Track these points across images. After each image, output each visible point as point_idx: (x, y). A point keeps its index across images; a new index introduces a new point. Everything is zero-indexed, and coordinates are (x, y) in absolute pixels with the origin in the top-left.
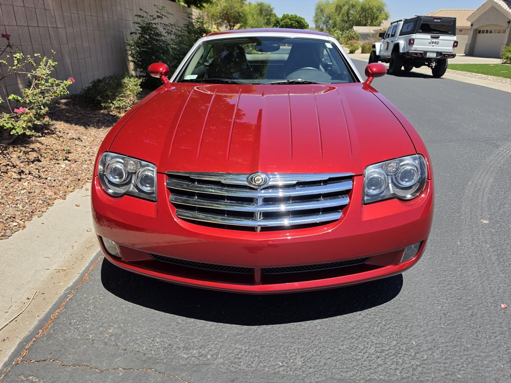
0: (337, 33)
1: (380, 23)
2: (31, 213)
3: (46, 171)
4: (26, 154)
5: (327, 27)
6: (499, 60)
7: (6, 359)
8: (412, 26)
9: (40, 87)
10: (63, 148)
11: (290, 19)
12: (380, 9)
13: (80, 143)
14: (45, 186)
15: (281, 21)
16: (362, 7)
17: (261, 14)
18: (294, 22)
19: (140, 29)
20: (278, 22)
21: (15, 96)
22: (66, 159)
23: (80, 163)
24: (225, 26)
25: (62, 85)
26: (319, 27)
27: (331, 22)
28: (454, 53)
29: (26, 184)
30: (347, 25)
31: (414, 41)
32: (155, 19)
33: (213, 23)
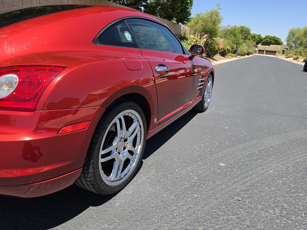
15: (264, 39)
17: (241, 33)
18: (272, 40)
20: (261, 40)
26: (289, 44)
27: (299, 41)
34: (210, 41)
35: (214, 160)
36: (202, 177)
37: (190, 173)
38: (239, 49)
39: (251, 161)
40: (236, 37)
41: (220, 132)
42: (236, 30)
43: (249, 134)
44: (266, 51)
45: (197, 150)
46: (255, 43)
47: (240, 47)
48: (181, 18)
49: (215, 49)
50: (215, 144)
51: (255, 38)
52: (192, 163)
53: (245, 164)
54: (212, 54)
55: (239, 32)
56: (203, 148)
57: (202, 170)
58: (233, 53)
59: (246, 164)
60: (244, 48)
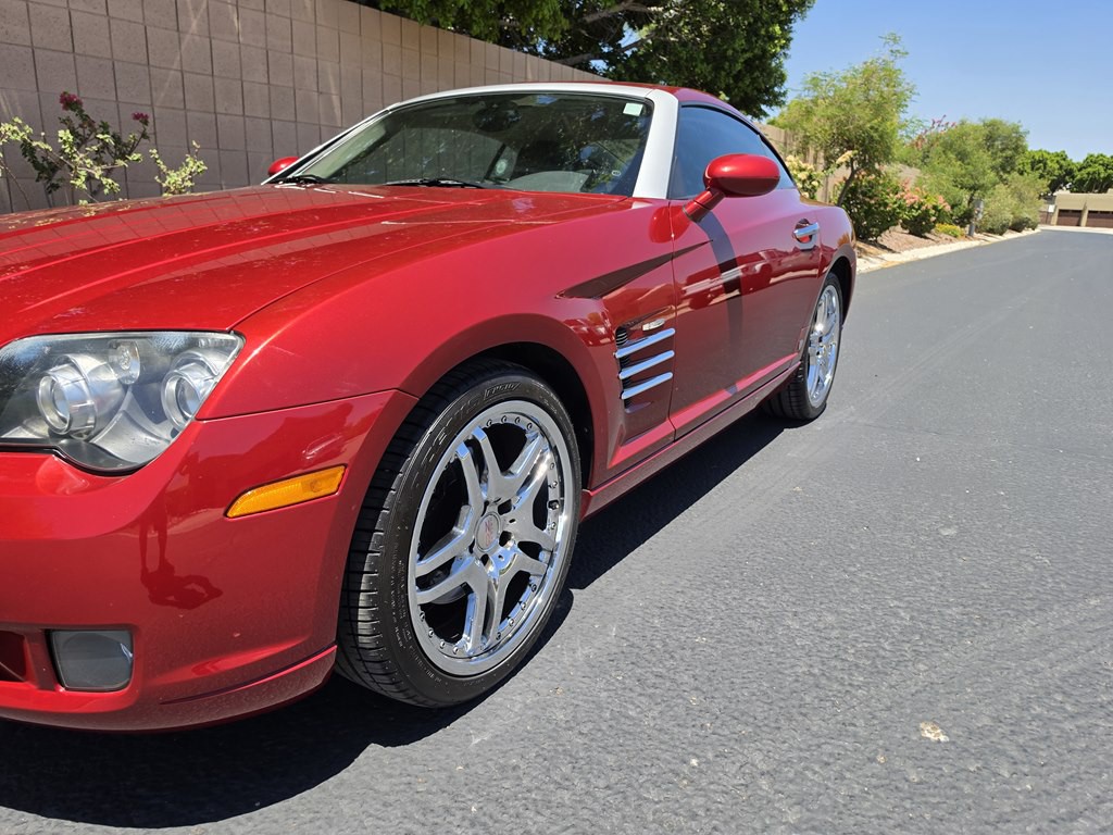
11: (1107, 166)
15: (1080, 170)
17: (989, 146)
34: (866, 178)
35: (889, 709)
36: (825, 811)
37: (764, 783)
38: (982, 206)
39: (1086, 715)
40: (969, 164)
41: (919, 554)
42: (967, 134)
43: (1061, 566)
44: (1090, 212)
45: (803, 647)
46: (1046, 182)
47: (986, 200)
48: (746, 93)
49: (885, 208)
50: (896, 615)
51: (1045, 164)
52: (777, 721)
53: (1055, 733)
54: (874, 226)
55: (979, 144)
56: (835, 633)
57: (827, 764)
58: (957, 224)
59: (1062, 731)
60: (1000, 202)
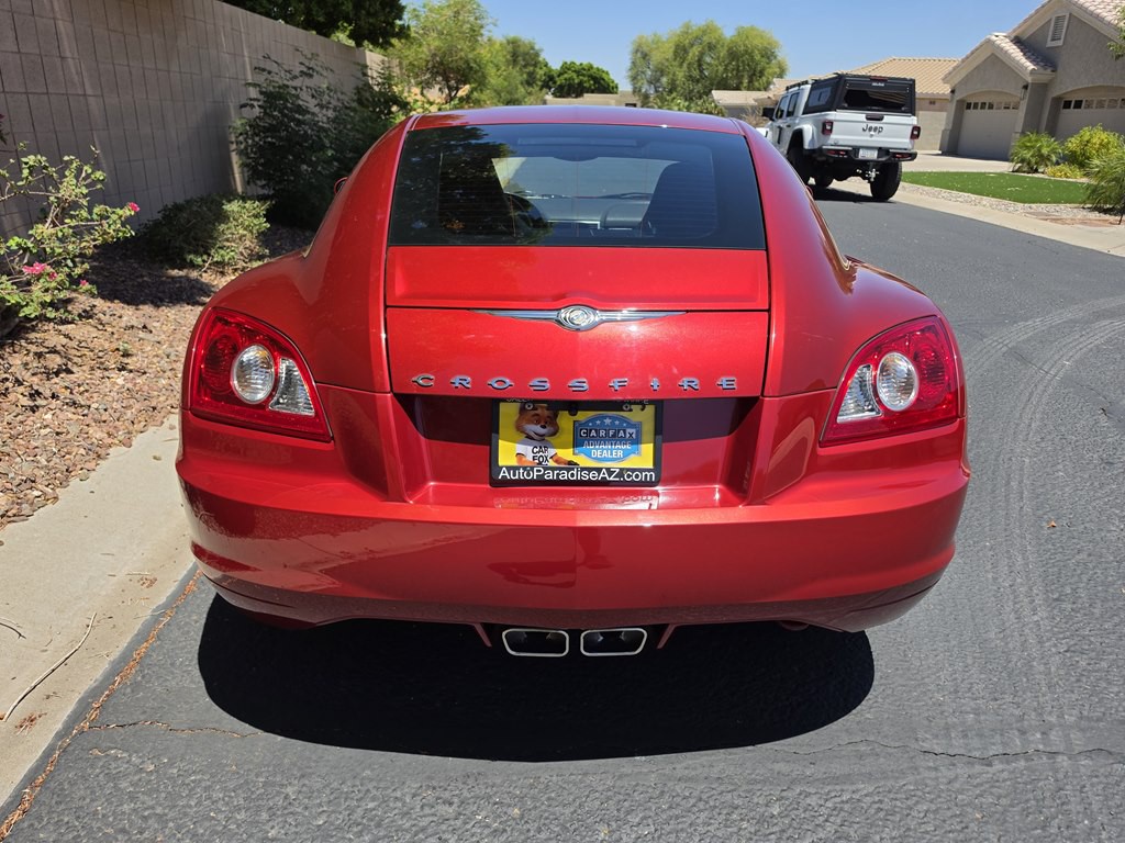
0: (679, 105)
1: (769, 83)
2: (65, 473)
3: (87, 391)
4: (39, 358)
5: (656, 91)
6: (1006, 164)
7: (59, 726)
8: (829, 94)
9: (67, 221)
10: (114, 346)
11: (578, 73)
12: (768, 55)
13: (148, 336)
14: (88, 420)
15: (559, 76)
16: (730, 49)
17: (515, 62)
18: (586, 79)
19: (261, 97)
20: (551, 78)
21: (20, 240)
22: (123, 369)
23: (152, 376)
24: (437, 87)
25: (114, 217)
26: (640, 91)
27: (664, 80)
28: (912, 151)
29: (49, 416)
30: (699, 87)
31: (832, 126)
32: (295, 77)
33: (413, 81)
55: (507, 60)
